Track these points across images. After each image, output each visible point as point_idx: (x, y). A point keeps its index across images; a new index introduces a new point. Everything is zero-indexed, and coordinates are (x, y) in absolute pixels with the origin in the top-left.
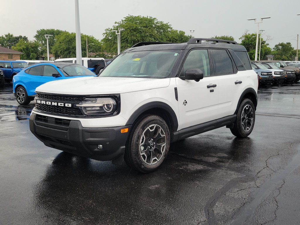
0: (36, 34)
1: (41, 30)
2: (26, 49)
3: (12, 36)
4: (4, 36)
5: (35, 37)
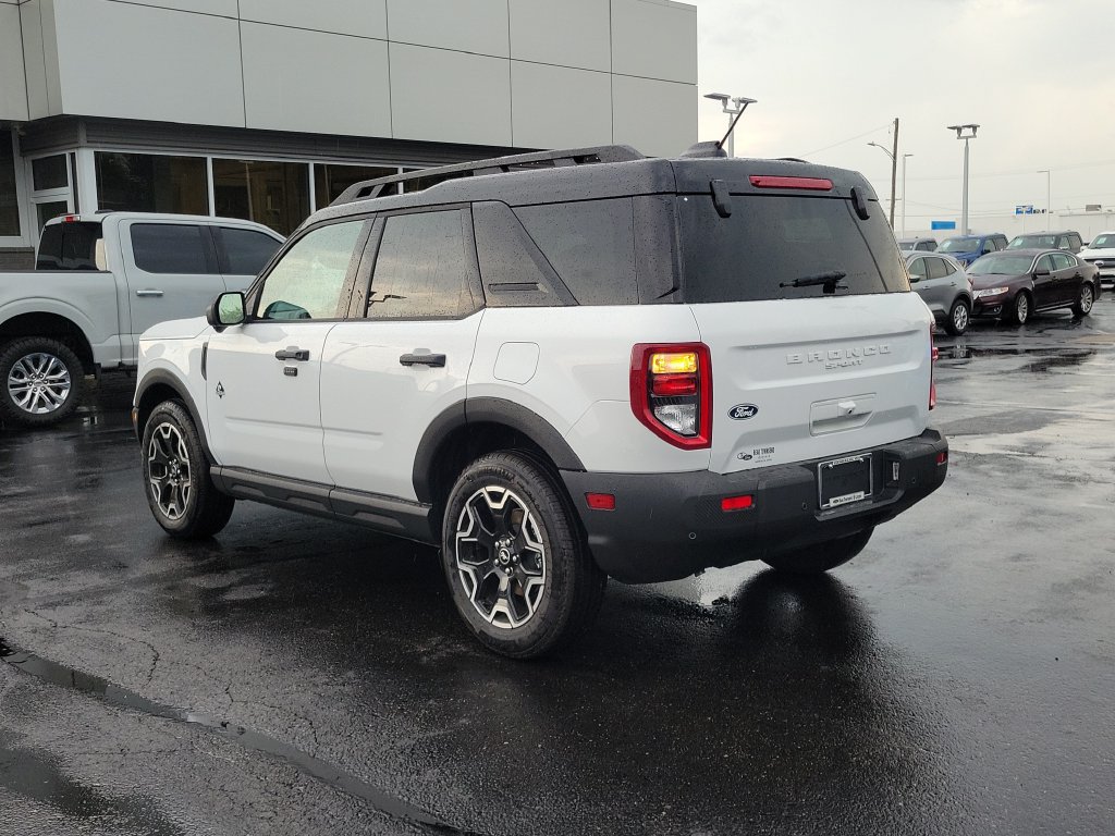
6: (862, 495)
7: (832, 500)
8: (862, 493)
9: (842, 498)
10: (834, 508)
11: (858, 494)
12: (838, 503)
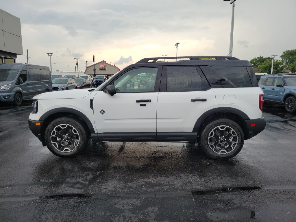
0: (282, 54)
1: (287, 51)
2: (269, 66)
3: (262, 57)
4: (257, 58)
5: (281, 57)
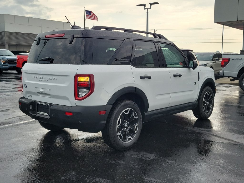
6: (46, 114)
7: (39, 112)
8: (47, 114)
9: (42, 112)
10: (39, 114)
11: (46, 113)
12: (41, 113)
